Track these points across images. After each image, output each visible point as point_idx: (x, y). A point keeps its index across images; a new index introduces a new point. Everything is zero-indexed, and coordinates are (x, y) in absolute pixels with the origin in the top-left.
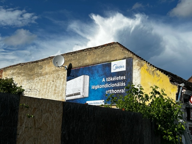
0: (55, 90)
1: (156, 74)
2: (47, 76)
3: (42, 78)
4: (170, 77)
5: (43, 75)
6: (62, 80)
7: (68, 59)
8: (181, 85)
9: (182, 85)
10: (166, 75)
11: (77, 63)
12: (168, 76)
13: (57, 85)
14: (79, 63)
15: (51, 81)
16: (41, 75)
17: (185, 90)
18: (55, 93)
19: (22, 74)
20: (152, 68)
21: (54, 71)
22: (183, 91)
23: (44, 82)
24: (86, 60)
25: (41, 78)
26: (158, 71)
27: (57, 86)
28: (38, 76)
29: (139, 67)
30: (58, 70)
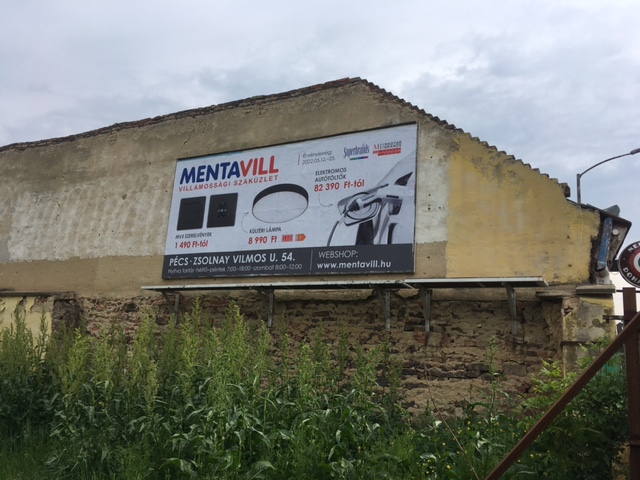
0: (129, 224)
1: (508, 174)
2: (103, 182)
3: (85, 186)
5: (89, 179)
6: (157, 193)
7: (182, 130)
13: (139, 207)
15: (116, 197)
16: (83, 177)
18: (128, 234)
19: (19, 176)
21: (128, 166)
22: (615, 232)
23: (92, 198)
24: (245, 131)
27: (138, 212)
28: (73, 182)
29: (441, 153)
30: (142, 164)
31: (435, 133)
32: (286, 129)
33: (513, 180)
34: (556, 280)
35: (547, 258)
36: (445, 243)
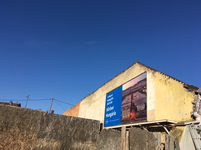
0: (100, 112)
1: (168, 83)
2: (97, 102)
4: (183, 84)
6: (104, 103)
7: (108, 85)
8: (197, 91)
10: (179, 82)
11: (112, 87)
14: (113, 87)
15: (99, 105)
16: (94, 101)
18: (100, 115)
19: (87, 103)
20: (164, 77)
21: (100, 97)
24: (117, 83)
25: (94, 104)
26: (171, 78)
27: (101, 109)
28: (93, 103)
29: (153, 79)
30: (102, 96)
31: (151, 73)
32: (124, 81)
34: (183, 120)
36: (154, 109)
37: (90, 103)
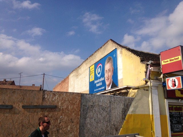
4: (140, 57)
7: (90, 60)
8: (148, 63)
9: (150, 63)
10: (137, 56)
11: (93, 61)
12: (138, 57)
15: (84, 78)
17: (152, 68)
19: (75, 76)
20: (128, 53)
22: (150, 69)
24: (97, 58)
26: (132, 53)
27: (86, 80)
28: (80, 76)
29: (121, 55)
30: (86, 70)
31: (120, 50)
33: (132, 59)
35: (138, 79)
36: (123, 78)
37: (77, 76)
